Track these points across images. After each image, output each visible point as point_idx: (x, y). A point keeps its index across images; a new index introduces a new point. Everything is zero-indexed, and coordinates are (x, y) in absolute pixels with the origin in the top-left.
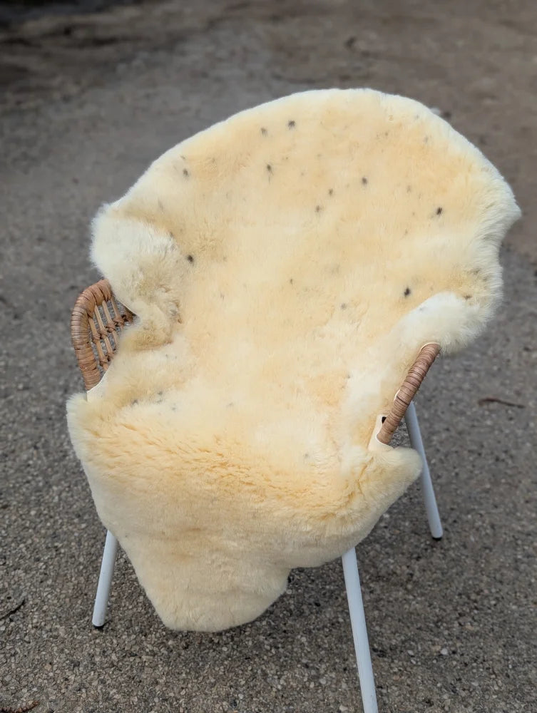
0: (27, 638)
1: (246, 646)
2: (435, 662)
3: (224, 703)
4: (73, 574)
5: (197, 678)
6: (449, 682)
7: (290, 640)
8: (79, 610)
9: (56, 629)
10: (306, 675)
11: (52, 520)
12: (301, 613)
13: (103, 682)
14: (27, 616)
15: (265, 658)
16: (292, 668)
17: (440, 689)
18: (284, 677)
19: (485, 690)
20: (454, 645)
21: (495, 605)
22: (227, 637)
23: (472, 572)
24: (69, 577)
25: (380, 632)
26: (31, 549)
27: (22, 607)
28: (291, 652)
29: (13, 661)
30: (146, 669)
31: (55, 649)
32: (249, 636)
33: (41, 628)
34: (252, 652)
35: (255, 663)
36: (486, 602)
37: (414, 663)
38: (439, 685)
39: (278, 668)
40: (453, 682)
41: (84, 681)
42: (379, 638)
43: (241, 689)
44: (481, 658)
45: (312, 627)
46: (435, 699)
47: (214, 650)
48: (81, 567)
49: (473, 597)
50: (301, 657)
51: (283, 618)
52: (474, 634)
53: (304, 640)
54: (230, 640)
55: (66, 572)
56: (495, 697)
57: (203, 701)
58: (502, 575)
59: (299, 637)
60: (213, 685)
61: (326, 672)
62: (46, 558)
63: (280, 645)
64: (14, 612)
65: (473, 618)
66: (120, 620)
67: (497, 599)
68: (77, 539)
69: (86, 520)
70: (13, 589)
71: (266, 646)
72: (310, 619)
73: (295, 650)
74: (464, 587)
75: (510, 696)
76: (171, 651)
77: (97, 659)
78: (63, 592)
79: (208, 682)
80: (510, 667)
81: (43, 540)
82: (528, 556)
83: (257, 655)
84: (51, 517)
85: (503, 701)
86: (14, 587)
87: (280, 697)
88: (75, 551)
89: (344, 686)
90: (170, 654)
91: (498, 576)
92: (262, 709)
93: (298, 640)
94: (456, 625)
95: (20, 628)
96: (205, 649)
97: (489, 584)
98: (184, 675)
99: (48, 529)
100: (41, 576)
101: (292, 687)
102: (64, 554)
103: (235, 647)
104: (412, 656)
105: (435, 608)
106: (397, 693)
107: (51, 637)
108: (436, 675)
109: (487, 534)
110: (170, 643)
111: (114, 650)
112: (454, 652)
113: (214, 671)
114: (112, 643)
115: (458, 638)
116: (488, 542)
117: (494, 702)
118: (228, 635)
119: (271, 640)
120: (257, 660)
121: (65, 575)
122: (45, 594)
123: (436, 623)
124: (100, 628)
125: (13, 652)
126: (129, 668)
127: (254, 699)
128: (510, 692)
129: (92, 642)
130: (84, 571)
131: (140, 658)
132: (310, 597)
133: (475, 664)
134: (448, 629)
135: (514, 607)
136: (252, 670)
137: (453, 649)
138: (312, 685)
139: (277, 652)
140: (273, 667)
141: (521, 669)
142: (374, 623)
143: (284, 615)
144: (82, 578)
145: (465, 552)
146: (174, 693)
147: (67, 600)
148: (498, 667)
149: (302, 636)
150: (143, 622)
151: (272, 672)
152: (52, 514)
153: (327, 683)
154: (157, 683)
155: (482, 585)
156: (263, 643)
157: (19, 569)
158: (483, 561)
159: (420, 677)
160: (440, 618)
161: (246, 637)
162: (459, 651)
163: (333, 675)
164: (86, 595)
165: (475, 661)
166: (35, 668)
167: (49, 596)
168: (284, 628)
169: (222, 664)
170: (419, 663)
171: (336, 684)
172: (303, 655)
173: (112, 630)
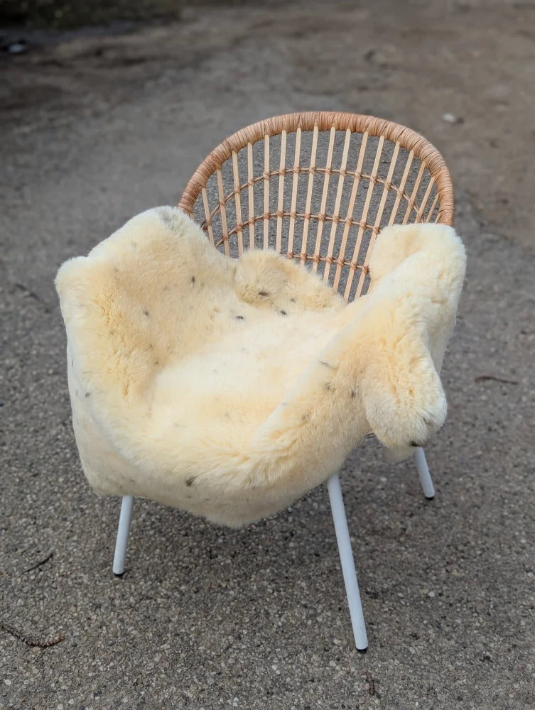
0: (54, 585)
1: (251, 590)
2: (422, 602)
3: (230, 637)
4: (97, 531)
5: (206, 617)
6: (435, 619)
7: (291, 584)
8: (101, 561)
9: (81, 577)
10: (305, 613)
11: (78, 486)
12: (302, 562)
13: (122, 621)
14: (55, 566)
15: (268, 599)
16: (292, 608)
17: (426, 625)
18: (284, 616)
19: (467, 627)
20: (441, 588)
21: (481, 555)
22: (234, 583)
23: (461, 526)
24: (93, 533)
25: (374, 577)
26: (59, 510)
27: (50, 559)
28: (292, 595)
29: (41, 604)
30: (161, 609)
31: (80, 593)
32: (254, 581)
33: (67, 577)
34: (256, 595)
35: (258, 604)
36: (472, 552)
37: (404, 603)
38: (425, 622)
39: (279, 608)
40: (438, 620)
41: (105, 620)
42: (372, 583)
43: (245, 626)
44: (465, 599)
45: (311, 574)
46: (421, 633)
47: (222, 593)
48: (104, 525)
49: (461, 548)
50: (301, 599)
51: (286, 567)
52: (459, 579)
53: (303, 584)
54: (236, 585)
55: (90, 529)
56: (475, 632)
57: (211, 635)
58: (489, 529)
59: (299, 582)
60: (221, 622)
61: (322, 612)
62: (72, 518)
63: (281, 589)
64: (44, 563)
65: (459, 566)
66: (138, 569)
67: (483, 550)
68: (101, 502)
70: (42, 545)
71: (268, 590)
72: (310, 567)
73: (295, 593)
74: (453, 540)
75: (491, 631)
76: (184, 594)
77: (117, 602)
78: (87, 546)
79: (216, 620)
80: (492, 606)
81: (70, 503)
82: (514, 513)
83: (261, 597)
84: (77, 483)
85: (484, 635)
86: (43, 542)
87: (280, 632)
88: (98, 512)
89: (339, 623)
90: (183, 597)
91: (485, 530)
92: (263, 642)
93: (298, 585)
94: (444, 571)
95: (48, 577)
96: (214, 593)
97: (475, 537)
98: (194, 614)
99: (75, 493)
100: (68, 533)
101: (291, 623)
102: (89, 514)
103: (241, 590)
104: (402, 598)
105: (425, 557)
106: (387, 629)
107: (76, 583)
108: (422, 614)
109: (476, 495)
110: (183, 588)
111: (132, 594)
112: (441, 595)
113: (221, 611)
114: (130, 588)
115: (444, 583)
116: (477, 501)
117: (475, 636)
118: (235, 581)
119: (274, 585)
120: (260, 601)
121: (90, 532)
122: (71, 548)
123: (425, 570)
124: (120, 576)
125: (41, 596)
126: (145, 609)
127: (257, 634)
128: (491, 627)
129: (113, 588)
130: (107, 528)
131: (156, 600)
132: (311, 549)
133: (459, 605)
134: (436, 575)
135: (498, 557)
136: (255, 610)
137: (439, 591)
138: (310, 622)
139: (279, 595)
140: (275, 607)
141: (502, 609)
142: (368, 571)
143: (287, 563)
144: (105, 535)
145: (455, 510)
146: (185, 629)
147: (91, 553)
148: (480, 607)
149: (302, 581)
151: (274, 611)
152: (78, 481)
153: (323, 620)
154: (170, 621)
155: (470, 538)
156: (267, 587)
157: (48, 527)
158: (472, 517)
159: (408, 615)
160: (429, 565)
161: (251, 582)
162: (445, 593)
163: (329, 614)
164: (108, 548)
165: (460, 602)
166: (61, 610)
167: (75, 550)
168: (286, 575)
169: (229, 605)
170: (408, 604)
171: (331, 621)
172: (302, 597)
173: (131, 577)
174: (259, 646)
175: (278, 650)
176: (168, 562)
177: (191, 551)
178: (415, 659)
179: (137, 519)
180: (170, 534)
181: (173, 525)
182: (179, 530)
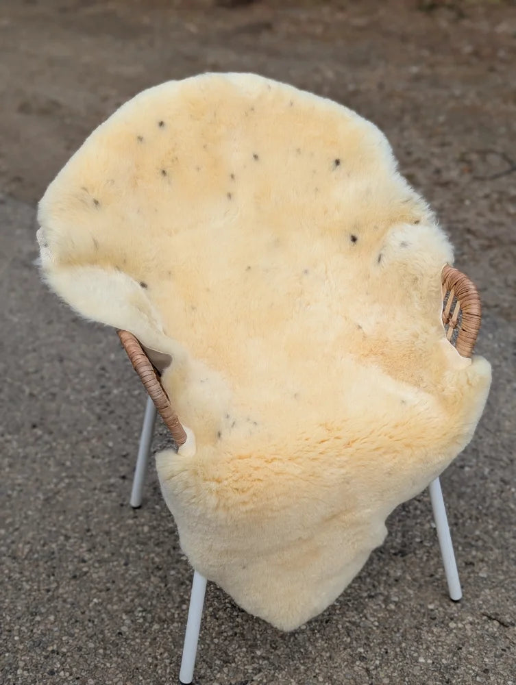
3: (357, 663)
4: (102, 661)
5: (315, 662)
10: (379, 602)
11: (15, 633)
16: (364, 605)
18: (368, 616)
19: (487, 533)
24: (102, 666)
26: (32, 668)
39: (355, 612)
43: (354, 645)
48: (101, 651)
55: (93, 663)
57: (342, 673)
68: (63, 632)
69: (46, 612)
81: (32, 654)
87: (385, 630)
88: (75, 643)
89: (411, 592)
90: (271, 661)
92: (385, 647)
96: (290, 638)
99: (22, 642)
101: (382, 617)
102: (69, 651)
104: (421, 542)
110: (259, 653)
127: (372, 645)
130: (108, 652)
131: (253, 680)
138: (392, 607)
140: (352, 614)
150: (215, 654)
151: (356, 618)
153: (399, 598)
163: (395, 590)
169: (317, 639)
171: (405, 594)
172: (358, 591)
173: (199, 678)
174: (387, 652)
175: (404, 645)
176: (212, 641)
177: (217, 619)
178: (494, 580)
179: (123, 624)
180: (176, 616)
181: (166, 607)
182: (178, 607)
